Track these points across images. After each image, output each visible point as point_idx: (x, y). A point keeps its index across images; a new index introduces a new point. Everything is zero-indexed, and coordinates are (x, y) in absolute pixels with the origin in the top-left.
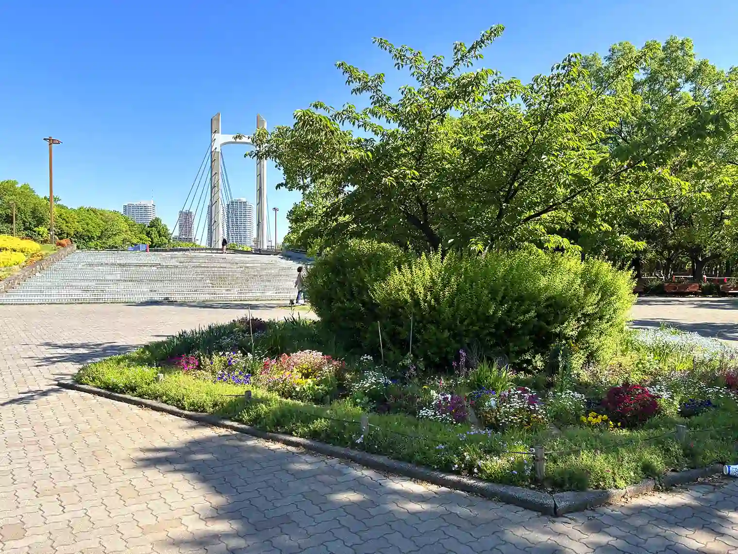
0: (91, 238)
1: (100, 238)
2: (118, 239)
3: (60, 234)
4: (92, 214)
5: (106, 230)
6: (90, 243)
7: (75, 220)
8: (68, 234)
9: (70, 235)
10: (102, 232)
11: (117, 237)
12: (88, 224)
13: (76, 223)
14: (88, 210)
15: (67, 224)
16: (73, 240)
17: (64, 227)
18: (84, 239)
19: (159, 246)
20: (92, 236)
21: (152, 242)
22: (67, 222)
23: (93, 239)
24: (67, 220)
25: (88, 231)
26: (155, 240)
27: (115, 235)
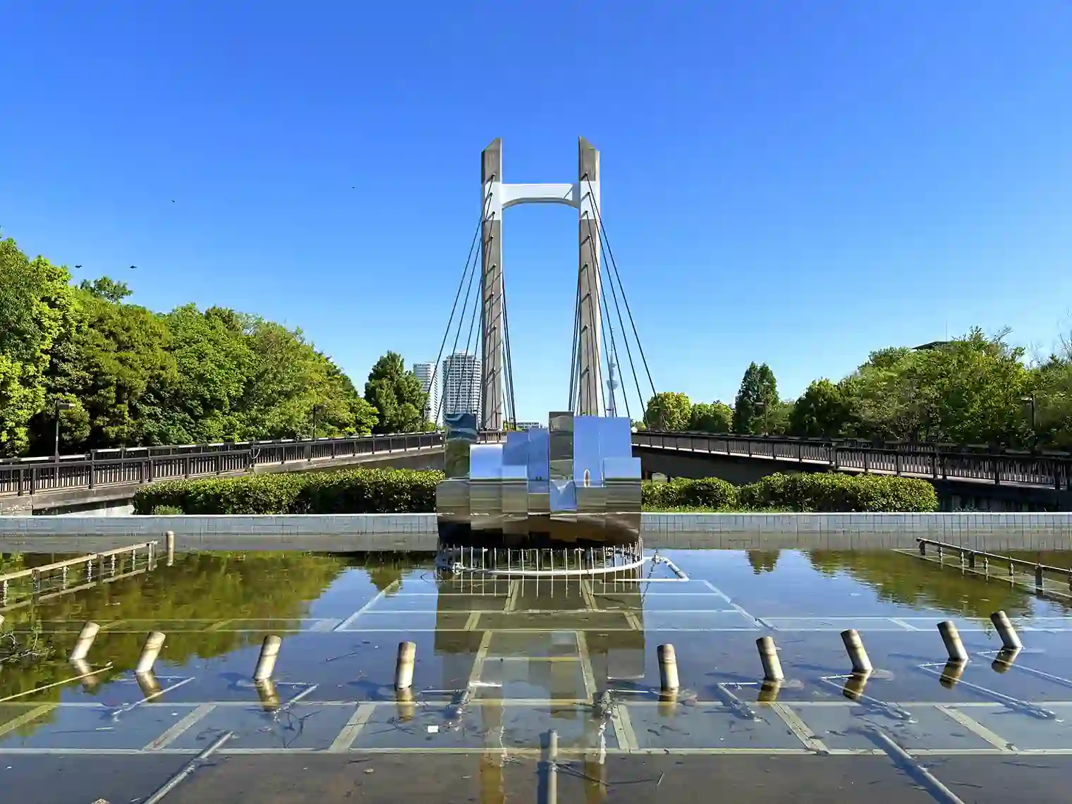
0: (210, 405)
1: (241, 404)
2: (298, 409)
3: (93, 390)
4: (219, 323)
5: (259, 377)
6: (209, 422)
7: (156, 341)
8: (120, 389)
9: (131, 391)
10: (249, 384)
11: (295, 401)
12: (201, 356)
13: (159, 352)
14: (208, 316)
15: (122, 354)
16: (146, 409)
17: (108, 362)
18: (186, 409)
19: (400, 427)
20: (213, 398)
21: (381, 417)
22: (122, 346)
23: (220, 408)
24: (124, 337)
25: (201, 378)
26: (390, 412)
27: (288, 396)
